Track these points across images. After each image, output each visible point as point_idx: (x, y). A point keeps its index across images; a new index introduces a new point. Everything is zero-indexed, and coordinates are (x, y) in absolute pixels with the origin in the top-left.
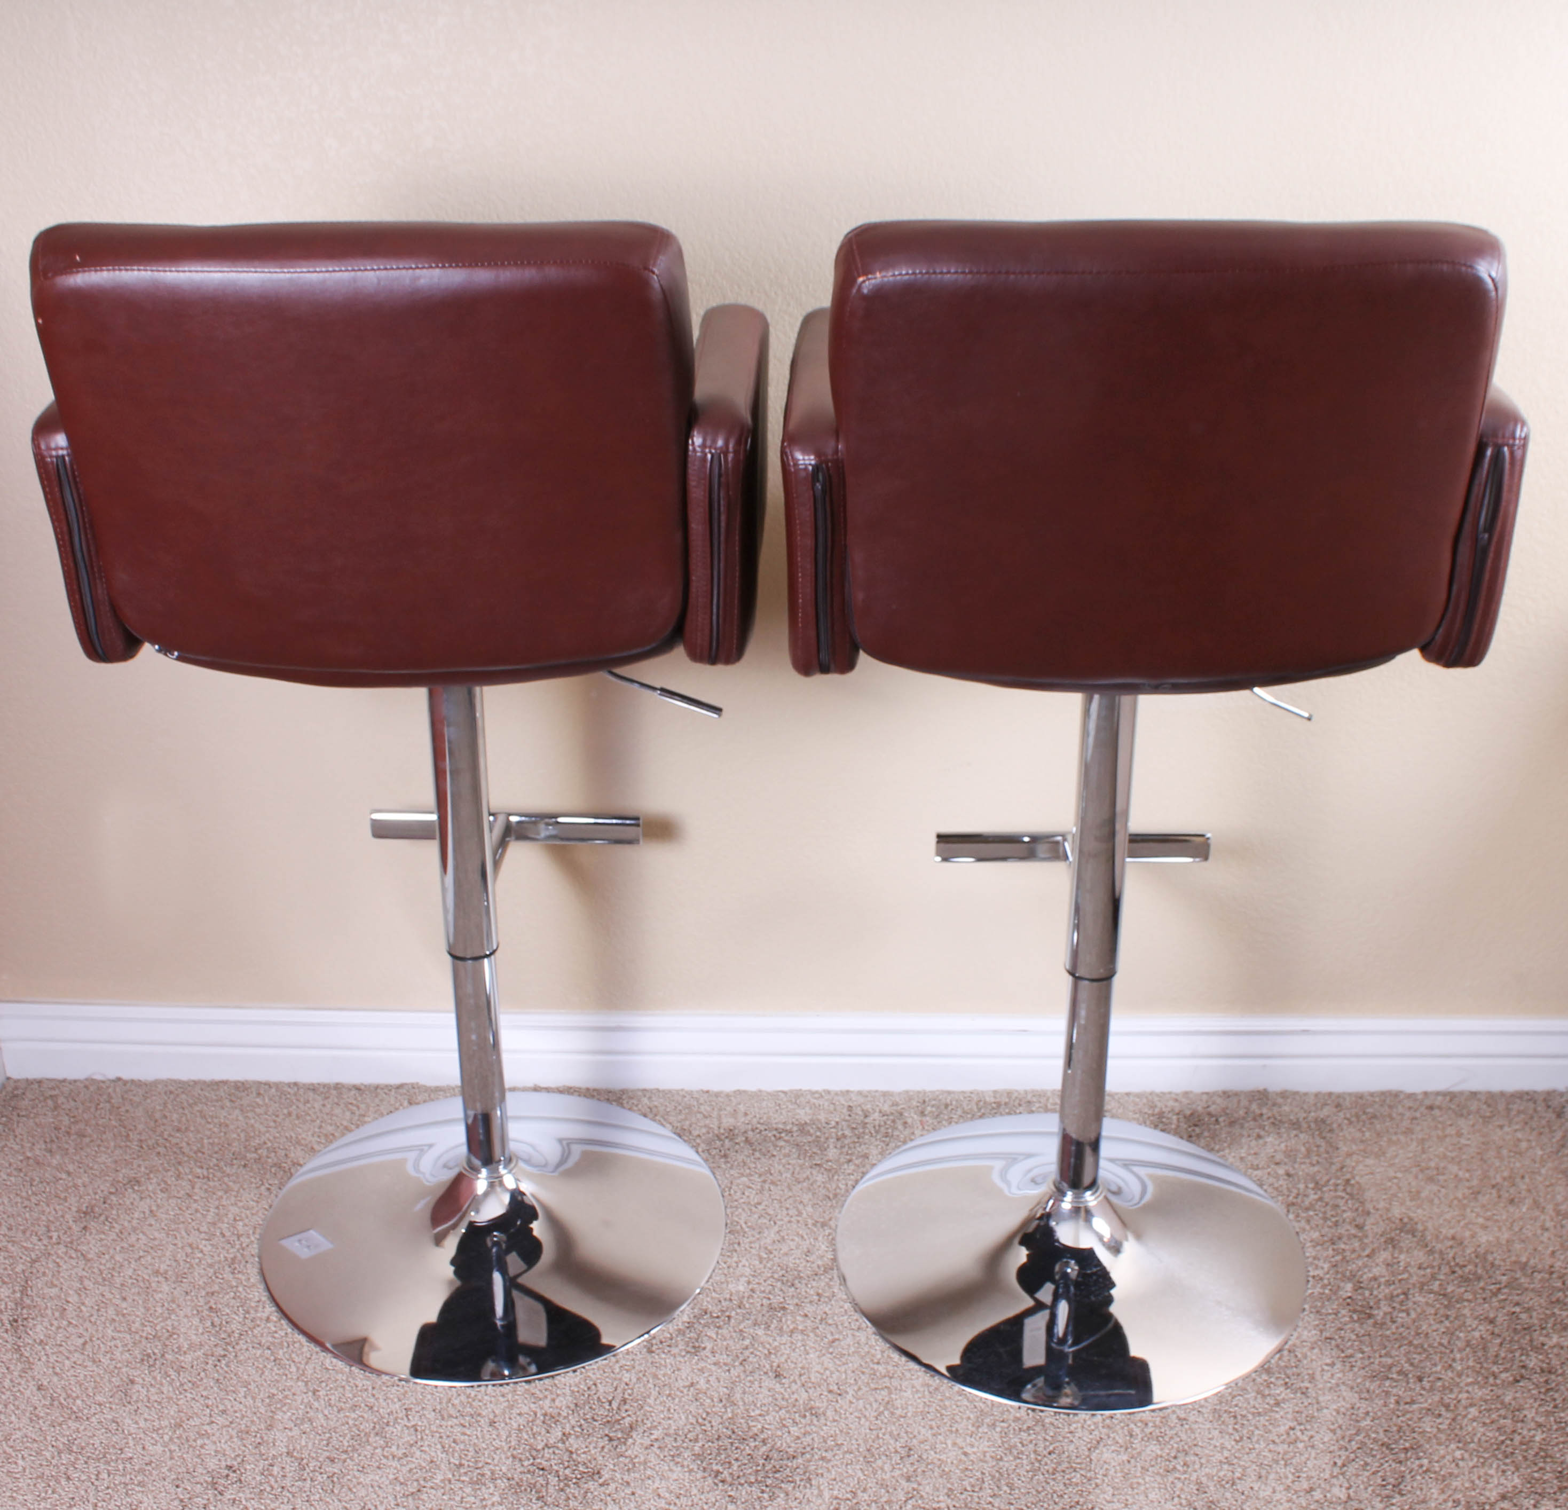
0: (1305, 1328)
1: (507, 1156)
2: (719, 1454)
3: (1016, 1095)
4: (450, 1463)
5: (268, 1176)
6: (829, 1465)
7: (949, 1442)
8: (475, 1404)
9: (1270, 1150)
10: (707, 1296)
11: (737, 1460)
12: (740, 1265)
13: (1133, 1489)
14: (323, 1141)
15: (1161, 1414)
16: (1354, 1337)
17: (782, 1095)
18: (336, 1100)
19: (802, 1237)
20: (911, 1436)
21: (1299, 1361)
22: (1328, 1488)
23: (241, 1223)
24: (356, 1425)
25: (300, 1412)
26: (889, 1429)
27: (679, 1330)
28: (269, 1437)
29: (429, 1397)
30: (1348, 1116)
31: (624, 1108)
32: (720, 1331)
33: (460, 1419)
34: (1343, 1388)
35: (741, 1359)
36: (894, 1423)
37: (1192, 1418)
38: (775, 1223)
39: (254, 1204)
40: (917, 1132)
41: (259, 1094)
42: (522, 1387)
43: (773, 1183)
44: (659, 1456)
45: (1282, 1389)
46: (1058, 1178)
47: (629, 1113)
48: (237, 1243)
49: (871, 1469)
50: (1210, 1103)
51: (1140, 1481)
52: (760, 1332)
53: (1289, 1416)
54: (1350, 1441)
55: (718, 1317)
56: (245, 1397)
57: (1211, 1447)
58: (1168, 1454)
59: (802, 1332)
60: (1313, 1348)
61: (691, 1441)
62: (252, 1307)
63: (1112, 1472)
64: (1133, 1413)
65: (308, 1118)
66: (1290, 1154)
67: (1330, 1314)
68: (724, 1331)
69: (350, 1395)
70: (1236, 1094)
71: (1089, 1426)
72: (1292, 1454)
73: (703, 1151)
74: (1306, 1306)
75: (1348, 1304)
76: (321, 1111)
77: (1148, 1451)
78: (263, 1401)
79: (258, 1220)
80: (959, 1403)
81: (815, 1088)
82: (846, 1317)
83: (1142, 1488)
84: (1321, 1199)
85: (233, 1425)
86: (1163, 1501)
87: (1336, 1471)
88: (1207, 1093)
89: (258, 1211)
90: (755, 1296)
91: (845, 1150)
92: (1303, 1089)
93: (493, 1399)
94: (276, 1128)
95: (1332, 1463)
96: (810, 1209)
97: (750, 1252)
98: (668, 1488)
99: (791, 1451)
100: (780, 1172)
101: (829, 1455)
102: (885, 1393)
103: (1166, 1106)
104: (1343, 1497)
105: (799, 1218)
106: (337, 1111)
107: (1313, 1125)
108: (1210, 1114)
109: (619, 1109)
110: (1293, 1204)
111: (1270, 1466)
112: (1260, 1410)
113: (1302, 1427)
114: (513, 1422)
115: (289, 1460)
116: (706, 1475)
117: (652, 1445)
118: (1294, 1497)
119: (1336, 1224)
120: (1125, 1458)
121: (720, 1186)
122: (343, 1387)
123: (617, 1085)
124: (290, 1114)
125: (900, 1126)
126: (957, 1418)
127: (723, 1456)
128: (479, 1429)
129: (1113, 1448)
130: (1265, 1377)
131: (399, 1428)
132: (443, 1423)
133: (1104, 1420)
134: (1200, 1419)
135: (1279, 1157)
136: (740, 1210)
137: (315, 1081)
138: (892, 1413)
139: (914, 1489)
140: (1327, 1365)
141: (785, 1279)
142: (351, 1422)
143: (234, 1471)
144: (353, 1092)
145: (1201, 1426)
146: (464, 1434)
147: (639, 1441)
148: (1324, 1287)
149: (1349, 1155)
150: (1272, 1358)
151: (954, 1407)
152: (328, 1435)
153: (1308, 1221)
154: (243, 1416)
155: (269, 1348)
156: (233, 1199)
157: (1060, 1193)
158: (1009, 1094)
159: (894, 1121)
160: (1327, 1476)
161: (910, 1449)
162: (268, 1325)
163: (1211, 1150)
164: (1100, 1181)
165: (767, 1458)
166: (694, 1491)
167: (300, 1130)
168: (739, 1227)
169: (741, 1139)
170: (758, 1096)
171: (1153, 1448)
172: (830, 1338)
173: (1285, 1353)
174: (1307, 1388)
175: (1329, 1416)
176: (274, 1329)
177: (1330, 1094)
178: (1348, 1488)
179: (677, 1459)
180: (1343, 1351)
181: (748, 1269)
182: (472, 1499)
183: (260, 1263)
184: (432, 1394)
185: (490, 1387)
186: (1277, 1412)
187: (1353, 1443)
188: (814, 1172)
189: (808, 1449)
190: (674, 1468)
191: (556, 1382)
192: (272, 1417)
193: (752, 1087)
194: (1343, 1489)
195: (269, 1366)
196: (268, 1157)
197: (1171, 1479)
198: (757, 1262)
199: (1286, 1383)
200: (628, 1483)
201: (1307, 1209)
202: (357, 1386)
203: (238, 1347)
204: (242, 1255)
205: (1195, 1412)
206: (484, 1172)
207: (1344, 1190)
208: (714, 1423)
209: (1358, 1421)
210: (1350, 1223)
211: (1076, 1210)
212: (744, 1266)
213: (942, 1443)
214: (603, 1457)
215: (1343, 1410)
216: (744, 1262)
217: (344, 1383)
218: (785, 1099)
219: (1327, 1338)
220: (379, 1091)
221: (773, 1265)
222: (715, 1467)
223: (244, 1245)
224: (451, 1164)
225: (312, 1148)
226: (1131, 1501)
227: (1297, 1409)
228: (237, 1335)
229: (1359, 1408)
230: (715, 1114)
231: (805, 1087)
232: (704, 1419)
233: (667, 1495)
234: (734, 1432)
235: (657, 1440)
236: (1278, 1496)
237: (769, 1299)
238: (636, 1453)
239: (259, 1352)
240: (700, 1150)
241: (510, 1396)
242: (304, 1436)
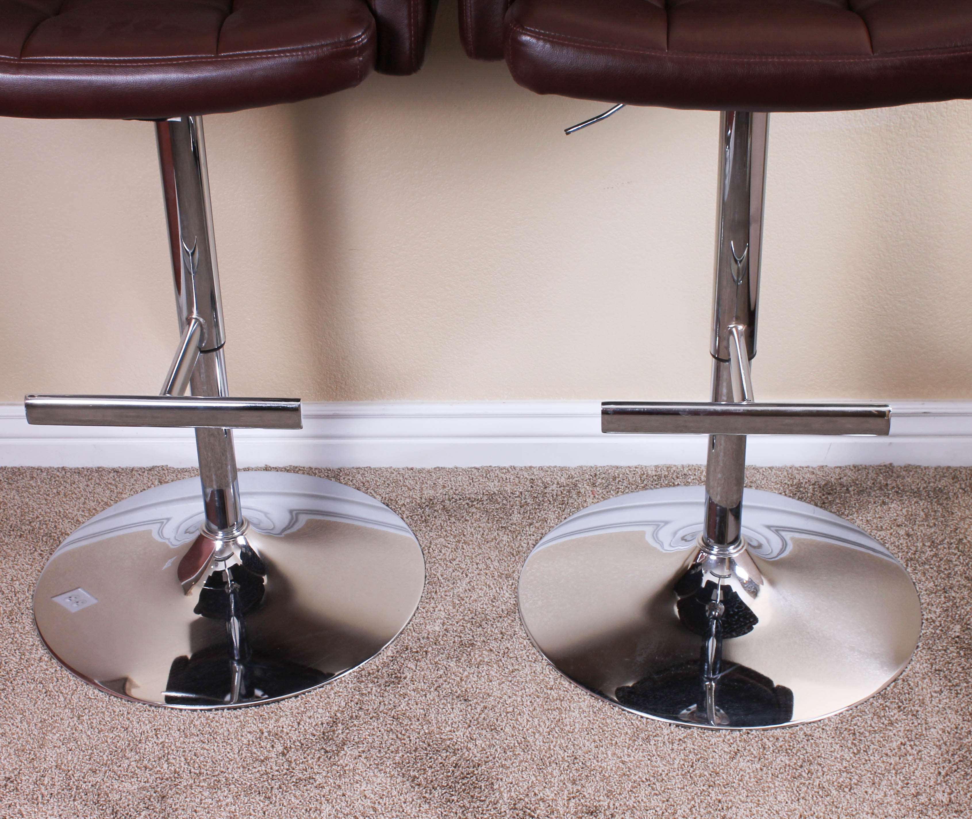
0: (918, 661)
1: (239, 520)
2: (416, 763)
3: (674, 468)
4: (190, 772)
5: (40, 544)
6: (508, 771)
7: (609, 753)
8: (213, 724)
9: (893, 515)
10: (408, 635)
11: (431, 767)
12: (437, 609)
13: (764, 791)
14: (87, 515)
15: (790, 731)
16: (960, 670)
17: (475, 471)
18: (98, 481)
19: (489, 586)
20: (578, 748)
21: (911, 689)
22: (932, 793)
23: (17, 583)
24: (114, 743)
25: (67, 733)
26: (559, 742)
27: (384, 663)
28: (41, 754)
29: (175, 719)
30: (963, 486)
31: (341, 483)
32: (419, 664)
33: (201, 736)
34: (949, 711)
35: (436, 685)
36: (563, 738)
37: (817, 735)
38: (467, 576)
39: (29, 567)
40: (589, 500)
41: (32, 478)
42: (252, 711)
43: (465, 543)
44: (366, 765)
45: (896, 711)
46: (706, 536)
47: (345, 486)
48: (14, 598)
49: (542, 774)
50: (842, 475)
51: (771, 785)
52: (452, 664)
53: (901, 734)
54: (953, 755)
55: (417, 652)
56: (21, 722)
57: (833, 758)
58: (795, 764)
59: (488, 664)
60: (924, 678)
61: (392, 752)
62: (27, 650)
63: (747, 778)
64: (766, 730)
65: (74, 496)
66: (911, 518)
67: (940, 650)
68: (422, 664)
69: (109, 719)
70: (866, 468)
71: (729, 740)
72: (902, 765)
73: (407, 518)
74: (920, 644)
75: (956, 642)
76: (85, 490)
77: (778, 760)
78: (36, 725)
79: (31, 579)
80: (618, 721)
81: (502, 465)
82: (524, 652)
83: (773, 791)
84: (936, 555)
85: (11, 745)
86: (789, 802)
87: (940, 779)
88: (840, 467)
89: (32, 572)
90: (449, 635)
91: (527, 515)
92: (924, 464)
93: (228, 720)
94: (46, 504)
95: (936, 772)
96: (496, 564)
97: (445, 599)
98: (373, 790)
99: (476, 760)
100: (471, 533)
101: (508, 763)
102: (556, 713)
103: (804, 478)
104: (945, 801)
105: (487, 572)
106: (99, 490)
107: (932, 494)
108: (842, 485)
109: (338, 484)
110: (911, 559)
111: (883, 775)
112: (876, 728)
113: (912, 743)
114: (243, 739)
115: (57, 771)
116: (405, 779)
117: (360, 756)
118: (903, 800)
119: (949, 576)
120: (758, 766)
121: (421, 546)
122: (103, 713)
123: (335, 466)
124: (58, 493)
125: (574, 494)
126: (617, 733)
127: (419, 765)
128: (216, 744)
129: (748, 758)
130: (881, 701)
131: (150, 745)
132: (187, 740)
133: (741, 735)
134: (824, 736)
135: (900, 520)
136: (437, 565)
137: (80, 466)
138: (562, 729)
139: (578, 791)
140: (935, 692)
141: (474, 621)
142: (109, 741)
143: (12, 782)
144: (111, 475)
145: (824, 741)
146: (203, 748)
147: (349, 753)
148: (935, 628)
149: (963, 519)
150: (888, 686)
151: (614, 724)
152: (90, 751)
153: (924, 574)
154: (19, 738)
155: (41, 683)
156: (11, 563)
157: (707, 547)
158: (668, 468)
159: (569, 491)
160: (932, 783)
161: (576, 758)
162: (41, 664)
163: (840, 514)
164: (742, 537)
165: (456, 766)
166: (395, 793)
167: (68, 507)
168: (436, 579)
169: (439, 507)
170: (454, 472)
171: (783, 759)
172: (511, 668)
173: (900, 682)
174: (917, 711)
175: (936, 734)
176: (45, 667)
177: (948, 468)
178: (950, 794)
179: (380, 767)
180: (950, 681)
181: (444, 614)
182: (210, 801)
183: (34, 614)
184: (177, 717)
185: (225, 710)
186: (890, 730)
187: (956, 756)
188: (501, 534)
189: (491, 758)
190: (379, 774)
191: (281, 706)
192: (44, 738)
193: (449, 464)
194: (946, 794)
195: (41, 697)
196: (40, 528)
197: (797, 784)
198: (451, 607)
199: (899, 707)
200: (339, 786)
201: (924, 563)
202: (114, 712)
203: (15, 683)
204: (19, 608)
205: (820, 729)
206: (220, 534)
207: (957, 548)
208: (412, 738)
209: (961, 739)
210: (961, 575)
211: (721, 561)
212: (440, 610)
213: (603, 753)
214: (319, 766)
215: (948, 729)
216: (440, 607)
217: (104, 710)
218: (477, 474)
219: (936, 670)
220: (134, 472)
221: (464, 610)
222: (412, 774)
223: (20, 600)
224: (192, 530)
225: (78, 520)
226: (762, 801)
227: (908, 728)
228: (14, 673)
229: (962, 728)
230: (418, 487)
231: (494, 463)
232: (404, 735)
233: (372, 796)
234: (429, 745)
235: (364, 751)
236: (889, 799)
237: (461, 637)
238: (346, 762)
239: (32, 686)
240: (405, 516)
241: (242, 718)
242: (70, 752)
